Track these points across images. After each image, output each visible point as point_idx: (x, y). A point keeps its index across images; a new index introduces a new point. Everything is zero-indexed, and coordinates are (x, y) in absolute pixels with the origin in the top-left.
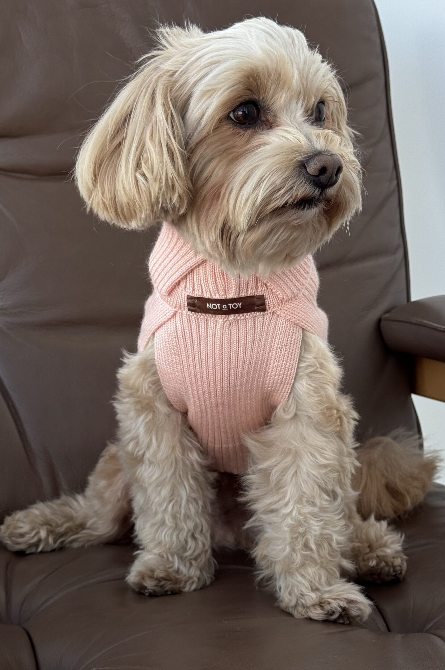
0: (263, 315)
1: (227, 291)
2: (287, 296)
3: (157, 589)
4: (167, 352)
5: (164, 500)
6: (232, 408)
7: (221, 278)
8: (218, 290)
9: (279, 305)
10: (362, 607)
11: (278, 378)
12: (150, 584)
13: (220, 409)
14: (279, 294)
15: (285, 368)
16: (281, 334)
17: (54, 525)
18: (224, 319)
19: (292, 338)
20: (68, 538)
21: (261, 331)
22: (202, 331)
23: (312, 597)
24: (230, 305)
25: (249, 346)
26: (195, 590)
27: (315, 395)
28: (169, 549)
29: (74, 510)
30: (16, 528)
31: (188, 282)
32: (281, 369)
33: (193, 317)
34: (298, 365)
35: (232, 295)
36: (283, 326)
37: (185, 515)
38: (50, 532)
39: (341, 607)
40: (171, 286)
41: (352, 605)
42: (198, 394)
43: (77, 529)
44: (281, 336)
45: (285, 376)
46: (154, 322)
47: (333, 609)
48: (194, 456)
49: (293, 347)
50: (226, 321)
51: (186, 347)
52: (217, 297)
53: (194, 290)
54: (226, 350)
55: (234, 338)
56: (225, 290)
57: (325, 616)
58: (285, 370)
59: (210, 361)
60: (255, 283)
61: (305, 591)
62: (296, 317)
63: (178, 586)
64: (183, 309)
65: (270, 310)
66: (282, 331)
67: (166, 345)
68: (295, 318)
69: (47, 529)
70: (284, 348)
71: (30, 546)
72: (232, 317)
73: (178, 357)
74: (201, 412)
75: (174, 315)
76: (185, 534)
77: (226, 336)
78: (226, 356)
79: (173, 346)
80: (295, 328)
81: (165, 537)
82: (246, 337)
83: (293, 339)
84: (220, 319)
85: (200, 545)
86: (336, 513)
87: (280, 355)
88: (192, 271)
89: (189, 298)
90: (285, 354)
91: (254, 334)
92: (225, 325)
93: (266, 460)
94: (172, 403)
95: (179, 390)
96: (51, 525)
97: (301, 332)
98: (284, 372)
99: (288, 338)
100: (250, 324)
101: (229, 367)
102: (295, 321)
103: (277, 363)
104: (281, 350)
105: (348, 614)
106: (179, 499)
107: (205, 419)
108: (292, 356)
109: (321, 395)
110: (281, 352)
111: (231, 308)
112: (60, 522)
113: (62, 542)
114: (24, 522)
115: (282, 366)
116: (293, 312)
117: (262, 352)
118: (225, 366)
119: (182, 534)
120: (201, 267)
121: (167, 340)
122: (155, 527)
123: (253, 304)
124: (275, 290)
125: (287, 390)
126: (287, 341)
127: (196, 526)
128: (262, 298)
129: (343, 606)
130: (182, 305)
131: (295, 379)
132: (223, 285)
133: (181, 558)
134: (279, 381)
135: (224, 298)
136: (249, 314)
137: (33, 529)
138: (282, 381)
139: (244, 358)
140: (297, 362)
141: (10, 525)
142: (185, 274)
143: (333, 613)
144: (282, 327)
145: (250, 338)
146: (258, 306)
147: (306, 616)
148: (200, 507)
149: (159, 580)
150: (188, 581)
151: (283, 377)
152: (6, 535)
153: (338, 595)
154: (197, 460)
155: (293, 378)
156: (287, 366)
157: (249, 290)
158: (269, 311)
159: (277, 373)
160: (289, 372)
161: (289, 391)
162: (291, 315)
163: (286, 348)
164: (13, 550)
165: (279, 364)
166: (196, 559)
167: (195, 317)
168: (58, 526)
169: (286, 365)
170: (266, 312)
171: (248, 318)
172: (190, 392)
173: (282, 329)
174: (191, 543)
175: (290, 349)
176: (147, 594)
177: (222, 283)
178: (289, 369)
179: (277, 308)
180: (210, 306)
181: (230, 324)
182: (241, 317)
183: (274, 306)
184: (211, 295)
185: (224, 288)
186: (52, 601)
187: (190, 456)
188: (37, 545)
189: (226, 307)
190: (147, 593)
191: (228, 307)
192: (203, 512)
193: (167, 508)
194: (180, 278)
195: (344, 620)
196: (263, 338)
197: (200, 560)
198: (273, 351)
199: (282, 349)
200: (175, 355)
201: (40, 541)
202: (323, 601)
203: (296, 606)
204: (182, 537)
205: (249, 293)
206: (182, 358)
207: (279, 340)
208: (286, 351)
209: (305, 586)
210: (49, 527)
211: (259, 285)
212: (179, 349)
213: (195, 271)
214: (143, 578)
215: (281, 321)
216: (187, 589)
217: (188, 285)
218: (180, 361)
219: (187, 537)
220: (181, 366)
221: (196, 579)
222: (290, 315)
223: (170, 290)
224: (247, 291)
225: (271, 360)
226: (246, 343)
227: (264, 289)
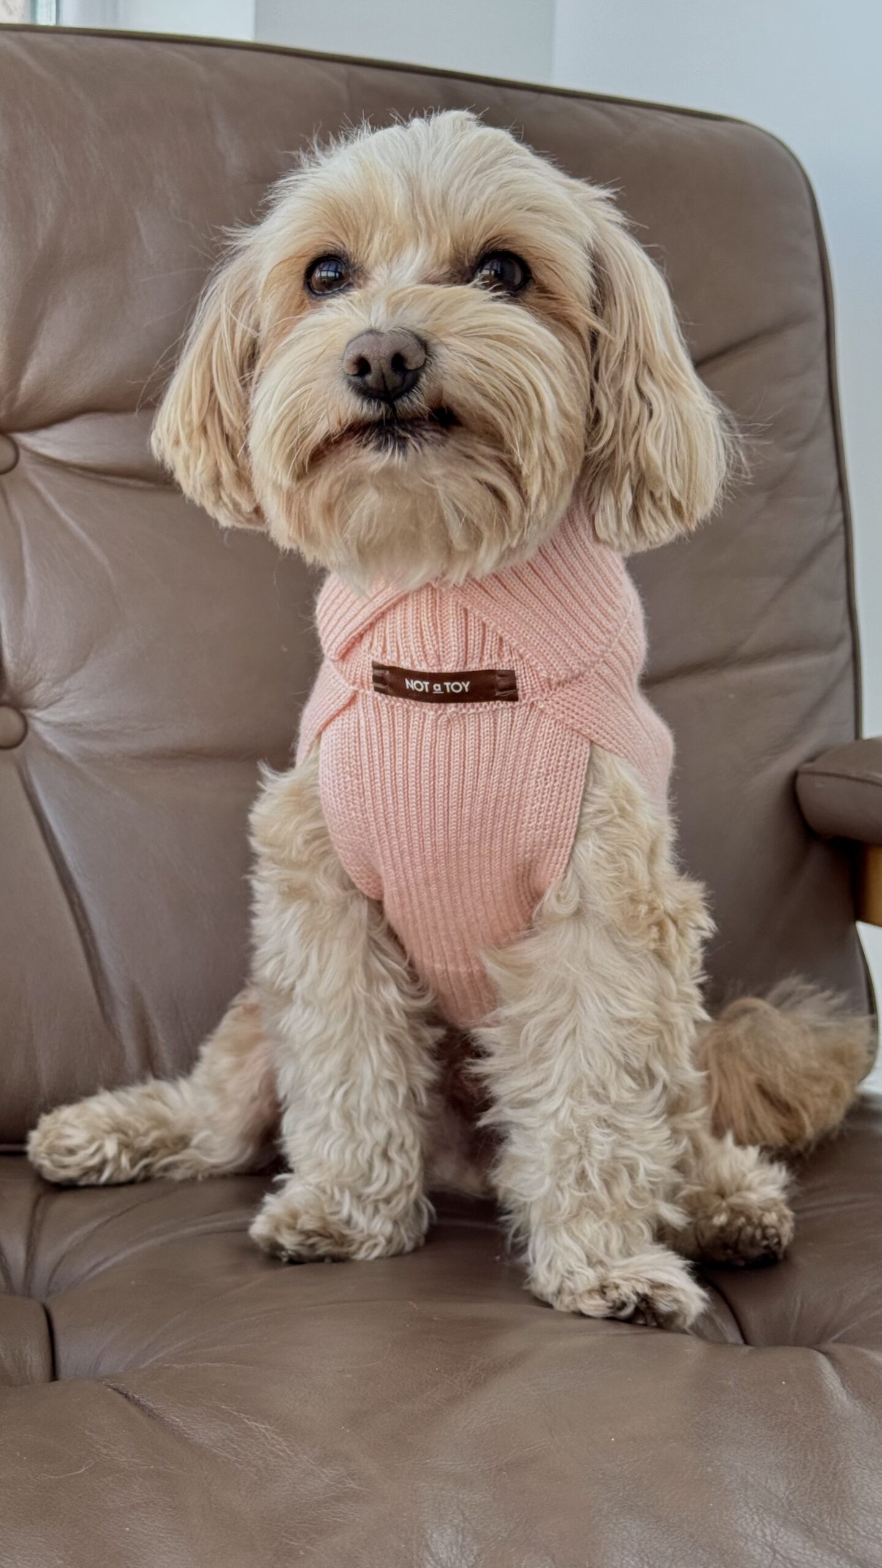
0: (512, 707)
1: (442, 658)
2: (557, 675)
3: (304, 1251)
4: (338, 770)
5: (329, 1079)
6: (456, 890)
7: (430, 632)
8: (426, 656)
9: (543, 690)
10: (682, 1298)
11: (543, 833)
12: (289, 1241)
13: (433, 888)
14: (541, 670)
15: (556, 814)
16: (546, 748)
17: (131, 1133)
18: (436, 712)
19: (568, 756)
20: (159, 1160)
21: (508, 740)
22: (399, 730)
23: (588, 1277)
24: (447, 684)
25: (483, 766)
26: (378, 1258)
27: (607, 866)
28: (337, 1176)
29: (170, 1108)
30: (60, 1136)
31: (375, 636)
32: (547, 816)
33: (383, 704)
34: (581, 810)
35: (451, 665)
36: (551, 731)
37: (369, 1111)
38: (124, 1146)
39: (638, 1294)
40: (345, 644)
41: (660, 1292)
42: (392, 855)
43: (175, 1144)
44: (546, 751)
45: (555, 830)
46: (320, 712)
47: (624, 1298)
48: (391, 994)
49: (571, 775)
50: (441, 714)
51: (371, 761)
52: (423, 668)
53: (384, 651)
54: (441, 771)
55: (456, 749)
56: (439, 656)
57: (608, 1310)
58: (555, 818)
59: (412, 790)
60: (497, 646)
61: (574, 1264)
62: (576, 717)
63: (344, 1250)
64: (366, 687)
65: (524, 698)
66: (548, 741)
67: (336, 755)
68: (573, 718)
69: (118, 1139)
70: (552, 776)
71: (87, 1171)
72: (451, 708)
73: (356, 781)
74: (400, 895)
75: (353, 700)
76: (368, 1151)
77: (441, 745)
78: (441, 782)
79: (349, 758)
80: (574, 738)
81: (329, 1154)
82: (479, 748)
83: (570, 759)
84: (430, 710)
85: (398, 1173)
86: (650, 1115)
87: (544, 789)
88: (383, 615)
89: (376, 666)
90: (553, 786)
91: (494, 745)
92: (439, 723)
93: (520, 998)
94: (354, 880)
95: (360, 848)
96: (125, 1134)
97: (586, 745)
98: (554, 823)
99: (560, 756)
100: (486, 724)
101: (446, 805)
102: (572, 724)
103: (539, 804)
104: (546, 779)
105: (654, 1309)
106: (358, 1081)
107: (408, 909)
108: (568, 791)
109: (619, 868)
110: (546, 784)
111: (448, 690)
112: (142, 1128)
113: (146, 1167)
114: (74, 1126)
115: (548, 811)
116: (572, 708)
117: (509, 780)
118: (439, 802)
119: (363, 1150)
120: (399, 608)
121: (339, 746)
122: (313, 1132)
123: (493, 686)
124: (534, 663)
125: (561, 858)
126: (559, 761)
127: (390, 1136)
128: (510, 675)
129: (640, 1291)
130: (365, 679)
131: (576, 837)
132: (434, 646)
133: (359, 1197)
134: (545, 840)
135: (436, 671)
136: (484, 704)
137: (91, 1141)
138: (550, 840)
139: (475, 788)
140: (579, 804)
141: (49, 1131)
142: (369, 622)
143: (624, 1305)
144: (549, 733)
145: (485, 751)
146: (501, 690)
147: (572, 1308)
148: (401, 1099)
149: (308, 1234)
150: (367, 1240)
151: (552, 832)
152: (42, 1149)
153: (636, 1273)
154: (397, 1003)
155: (573, 834)
156: (559, 811)
157: (485, 658)
158: (524, 702)
159: (539, 824)
160: (563, 824)
161: (566, 861)
162: (566, 711)
163: (555, 776)
164: (52, 1178)
165: (543, 806)
166: (388, 1200)
167: (387, 704)
168: (138, 1134)
169: (557, 808)
170: (517, 703)
171: (482, 713)
172: (378, 851)
173: (548, 738)
174: (380, 1169)
175: (564, 778)
176: (285, 1260)
177: (432, 641)
178: (562, 817)
179: (538, 697)
180: (412, 684)
181: (449, 721)
182: (468, 710)
183: (534, 693)
184: (412, 663)
185: (436, 651)
186: (108, 1264)
187: (384, 993)
188: (99, 1169)
189: (440, 689)
190: (284, 1257)
191: (444, 688)
192: (407, 1107)
193: (333, 1095)
194: (361, 628)
195: (646, 1320)
196: (510, 753)
197: (394, 1203)
198: (530, 779)
199: (548, 777)
200: (351, 776)
201: (104, 1163)
202: (605, 1283)
203: (560, 1292)
204: (363, 1157)
205: (484, 666)
206: (362, 783)
207: (542, 758)
208: (555, 781)
209: (576, 1255)
210: (122, 1137)
211: (504, 649)
212: (359, 763)
213: (388, 617)
214: (277, 1229)
215: (547, 723)
216: (361, 1255)
217: (375, 643)
218: (359, 788)
219: (371, 1157)
220: (360, 798)
221: (382, 1241)
222: (563, 713)
223: (344, 651)
224: (481, 659)
225: (527, 797)
226: (479, 761)
227: (514, 658)
